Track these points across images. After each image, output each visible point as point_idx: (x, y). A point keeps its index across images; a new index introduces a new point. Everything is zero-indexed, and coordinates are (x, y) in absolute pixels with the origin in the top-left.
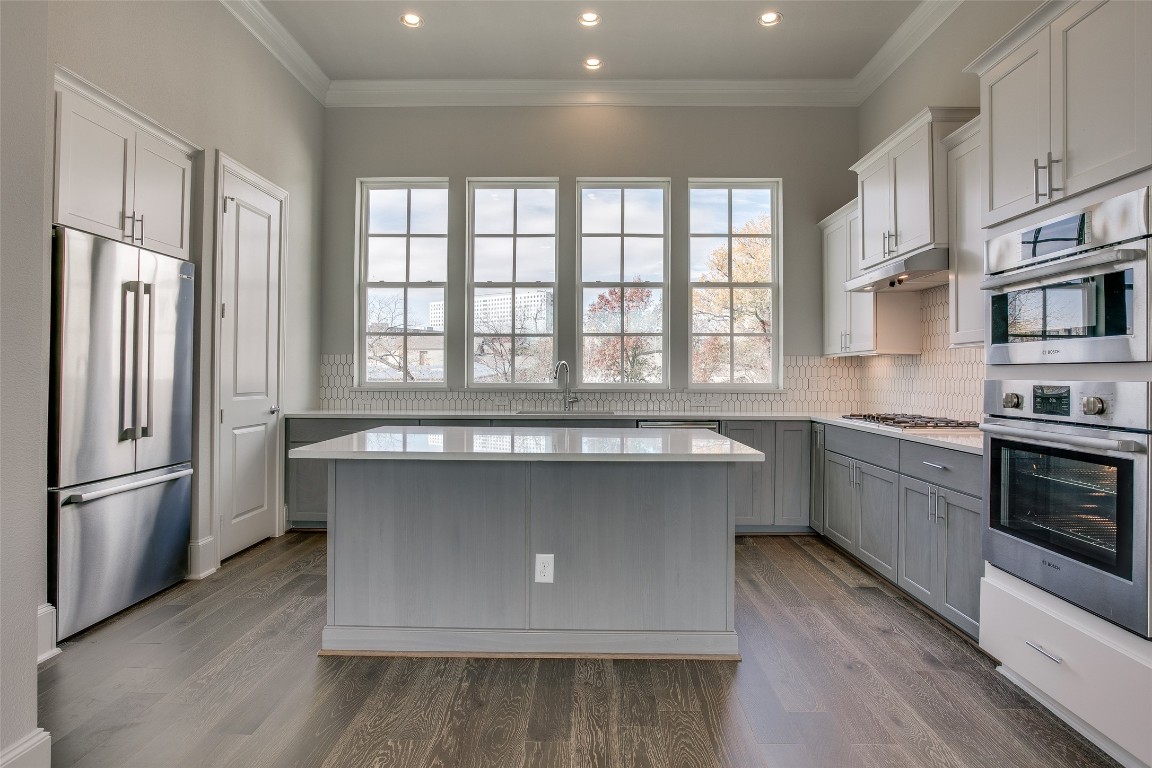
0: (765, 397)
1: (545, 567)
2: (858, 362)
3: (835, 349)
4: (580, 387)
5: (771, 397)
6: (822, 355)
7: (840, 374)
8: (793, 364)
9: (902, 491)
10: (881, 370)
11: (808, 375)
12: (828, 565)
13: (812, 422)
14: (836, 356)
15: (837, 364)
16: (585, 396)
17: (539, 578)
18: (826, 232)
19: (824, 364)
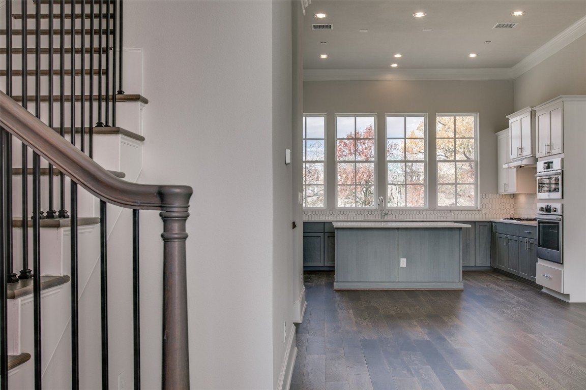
0: (471, 212)
1: (403, 262)
2: (514, 196)
3: (502, 191)
4: (387, 208)
5: (474, 212)
6: (497, 193)
7: (505, 201)
8: (484, 197)
9: (520, 243)
10: (522, 199)
11: (491, 202)
12: (497, 277)
13: (491, 222)
14: (503, 194)
15: (504, 197)
16: (390, 212)
17: (401, 266)
18: (499, 137)
19: (498, 197)
